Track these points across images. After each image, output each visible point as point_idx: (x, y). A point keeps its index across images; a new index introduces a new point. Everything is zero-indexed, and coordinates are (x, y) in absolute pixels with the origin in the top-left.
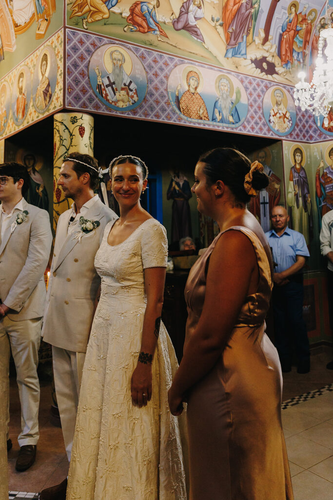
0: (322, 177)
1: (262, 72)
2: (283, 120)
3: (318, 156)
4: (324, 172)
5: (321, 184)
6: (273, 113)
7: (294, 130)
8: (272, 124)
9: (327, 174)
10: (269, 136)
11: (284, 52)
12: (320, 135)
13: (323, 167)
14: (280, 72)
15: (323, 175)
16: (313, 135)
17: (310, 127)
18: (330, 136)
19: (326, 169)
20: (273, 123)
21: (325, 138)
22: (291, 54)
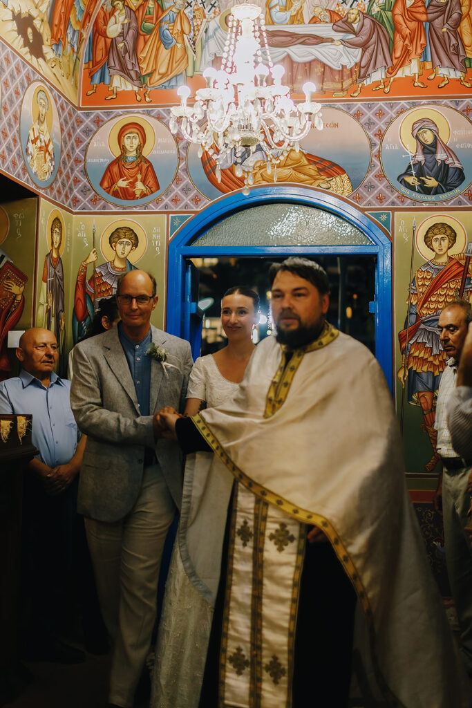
0: (90, 282)
1: (25, 46)
2: (43, 155)
3: (85, 241)
4: (95, 271)
5: (86, 294)
6: (32, 138)
7: (56, 180)
8: (29, 158)
9: (102, 275)
10: (23, 181)
11: (56, 22)
12: (94, 201)
13: (94, 262)
14: (48, 57)
15: (93, 279)
16: (80, 197)
17: (76, 181)
18: (116, 206)
19: (99, 267)
20: (30, 156)
21: (104, 207)
22: (66, 29)
